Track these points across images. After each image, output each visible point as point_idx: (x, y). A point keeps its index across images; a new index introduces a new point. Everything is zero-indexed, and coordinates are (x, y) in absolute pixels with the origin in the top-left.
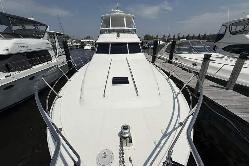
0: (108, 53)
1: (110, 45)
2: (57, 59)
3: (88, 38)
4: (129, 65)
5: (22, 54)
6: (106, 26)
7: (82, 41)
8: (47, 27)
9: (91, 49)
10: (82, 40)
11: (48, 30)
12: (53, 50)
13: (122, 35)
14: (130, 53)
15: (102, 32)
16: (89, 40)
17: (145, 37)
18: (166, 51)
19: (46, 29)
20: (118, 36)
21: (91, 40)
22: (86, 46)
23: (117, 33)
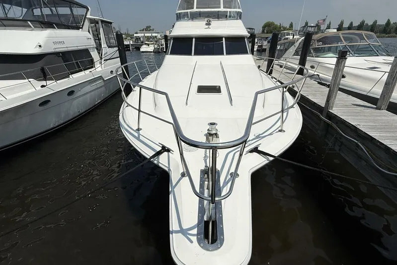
0: (190, 54)
1: (194, 40)
2: (103, 65)
3: (148, 29)
4: (223, 71)
5: (57, 54)
6: (186, 6)
7: (136, 37)
8: (88, 10)
9: (153, 52)
10: (136, 33)
11: (88, 16)
12: (96, 50)
13: (215, 23)
14: (228, 53)
15: (179, 17)
16: (150, 35)
17: (264, 27)
18: (296, 53)
19: (86, 13)
20: (208, 24)
21: (153, 35)
22: (144, 46)
23: (206, 19)
